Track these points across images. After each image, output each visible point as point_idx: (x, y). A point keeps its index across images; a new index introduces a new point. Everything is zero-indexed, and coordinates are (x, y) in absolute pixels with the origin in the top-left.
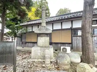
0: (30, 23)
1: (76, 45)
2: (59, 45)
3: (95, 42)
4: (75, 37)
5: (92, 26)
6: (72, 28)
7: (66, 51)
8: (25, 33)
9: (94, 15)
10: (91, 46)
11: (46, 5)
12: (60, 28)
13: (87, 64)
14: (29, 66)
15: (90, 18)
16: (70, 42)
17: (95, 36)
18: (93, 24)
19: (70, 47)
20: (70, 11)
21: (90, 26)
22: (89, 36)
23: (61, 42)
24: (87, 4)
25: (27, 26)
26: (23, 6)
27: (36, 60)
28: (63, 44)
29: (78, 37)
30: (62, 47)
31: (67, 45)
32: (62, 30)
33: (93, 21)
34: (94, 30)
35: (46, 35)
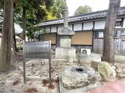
0: (48, 23)
1: (97, 47)
2: (79, 47)
3: (116, 44)
4: (96, 39)
5: (115, 28)
6: (94, 30)
7: (86, 53)
8: (43, 35)
9: (118, 16)
10: (112, 48)
11: (64, 2)
12: (81, 30)
13: (107, 63)
14: (55, 64)
15: (114, 20)
16: (91, 44)
17: (117, 39)
18: (116, 25)
19: (90, 50)
20: (91, 9)
21: (113, 28)
22: (111, 38)
23: (81, 44)
24: (113, 6)
25: (45, 27)
26: (42, 5)
27: (60, 60)
28: (84, 46)
29: (100, 39)
30: (82, 50)
31: (87, 47)
32: (83, 31)
33: (117, 22)
34: (116, 32)
35: (68, 37)
